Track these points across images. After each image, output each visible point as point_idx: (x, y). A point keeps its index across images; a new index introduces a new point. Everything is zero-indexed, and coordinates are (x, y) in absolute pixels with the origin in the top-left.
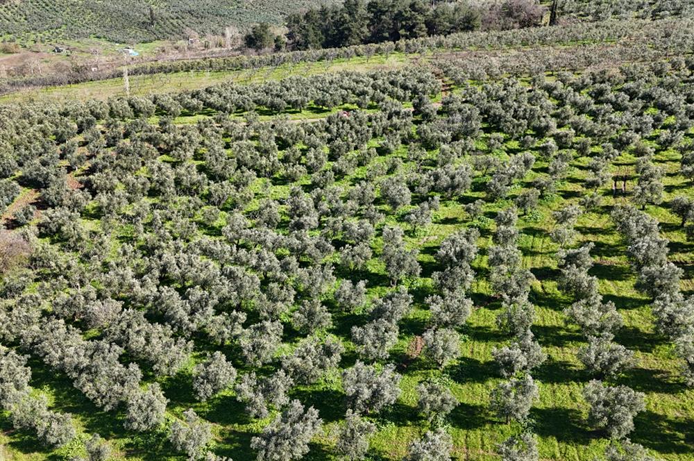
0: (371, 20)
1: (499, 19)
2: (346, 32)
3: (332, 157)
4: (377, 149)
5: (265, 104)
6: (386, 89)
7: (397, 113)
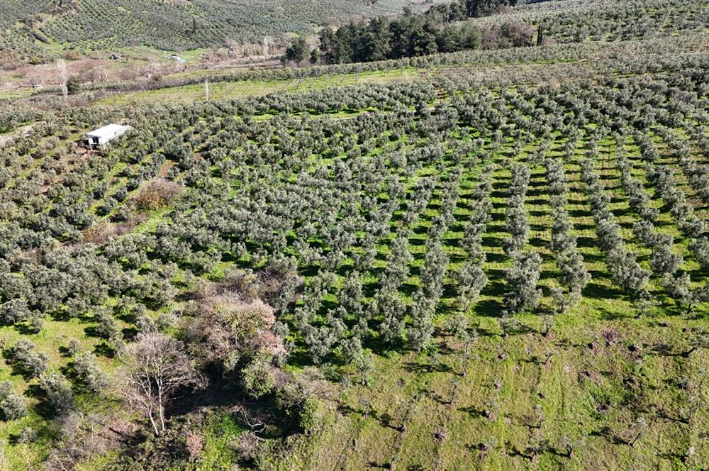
0: (392, 38)
1: (497, 38)
2: (371, 48)
3: (360, 142)
4: (389, 137)
5: (313, 107)
6: (398, 97)
7: (404, 114)
